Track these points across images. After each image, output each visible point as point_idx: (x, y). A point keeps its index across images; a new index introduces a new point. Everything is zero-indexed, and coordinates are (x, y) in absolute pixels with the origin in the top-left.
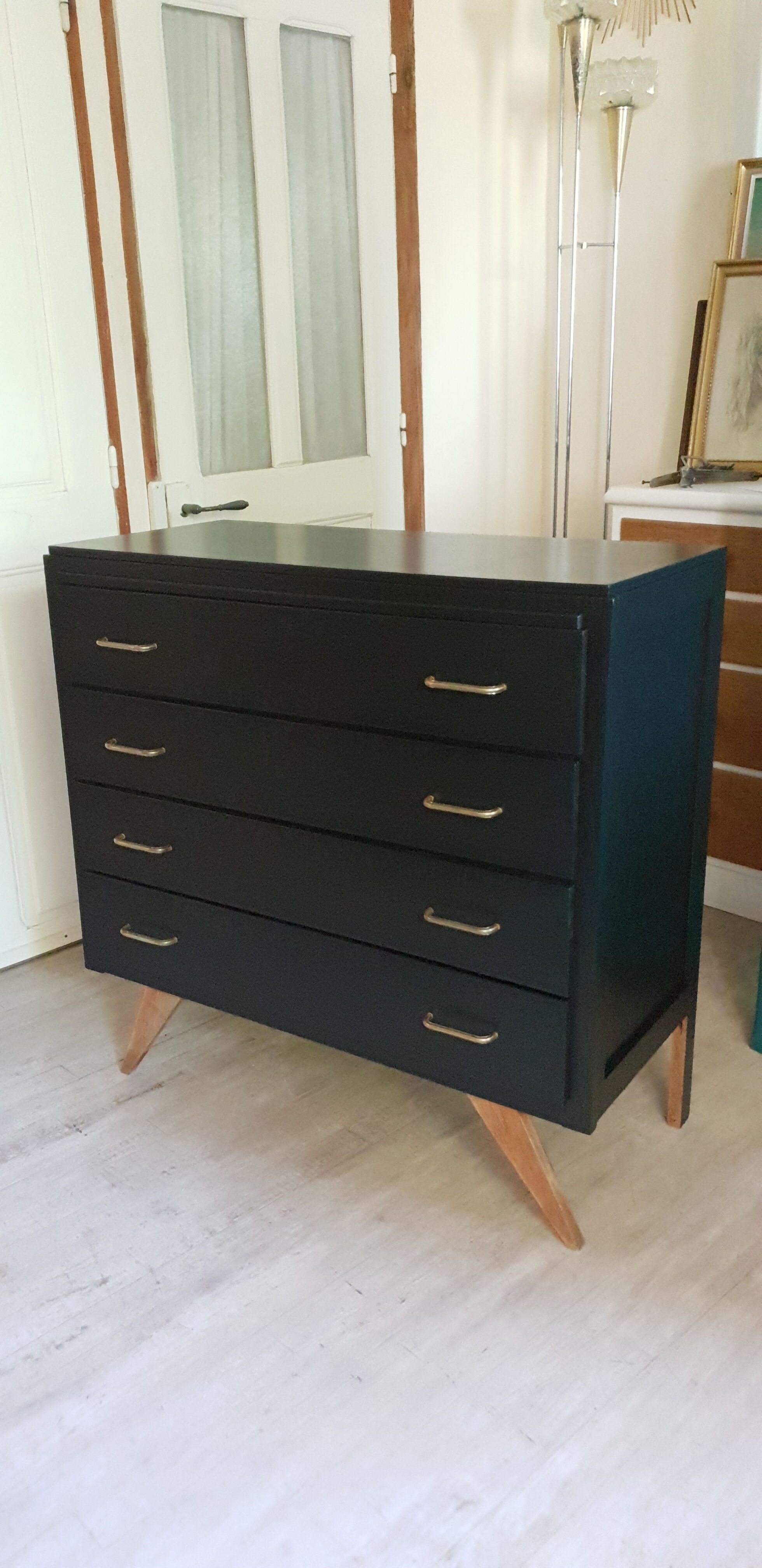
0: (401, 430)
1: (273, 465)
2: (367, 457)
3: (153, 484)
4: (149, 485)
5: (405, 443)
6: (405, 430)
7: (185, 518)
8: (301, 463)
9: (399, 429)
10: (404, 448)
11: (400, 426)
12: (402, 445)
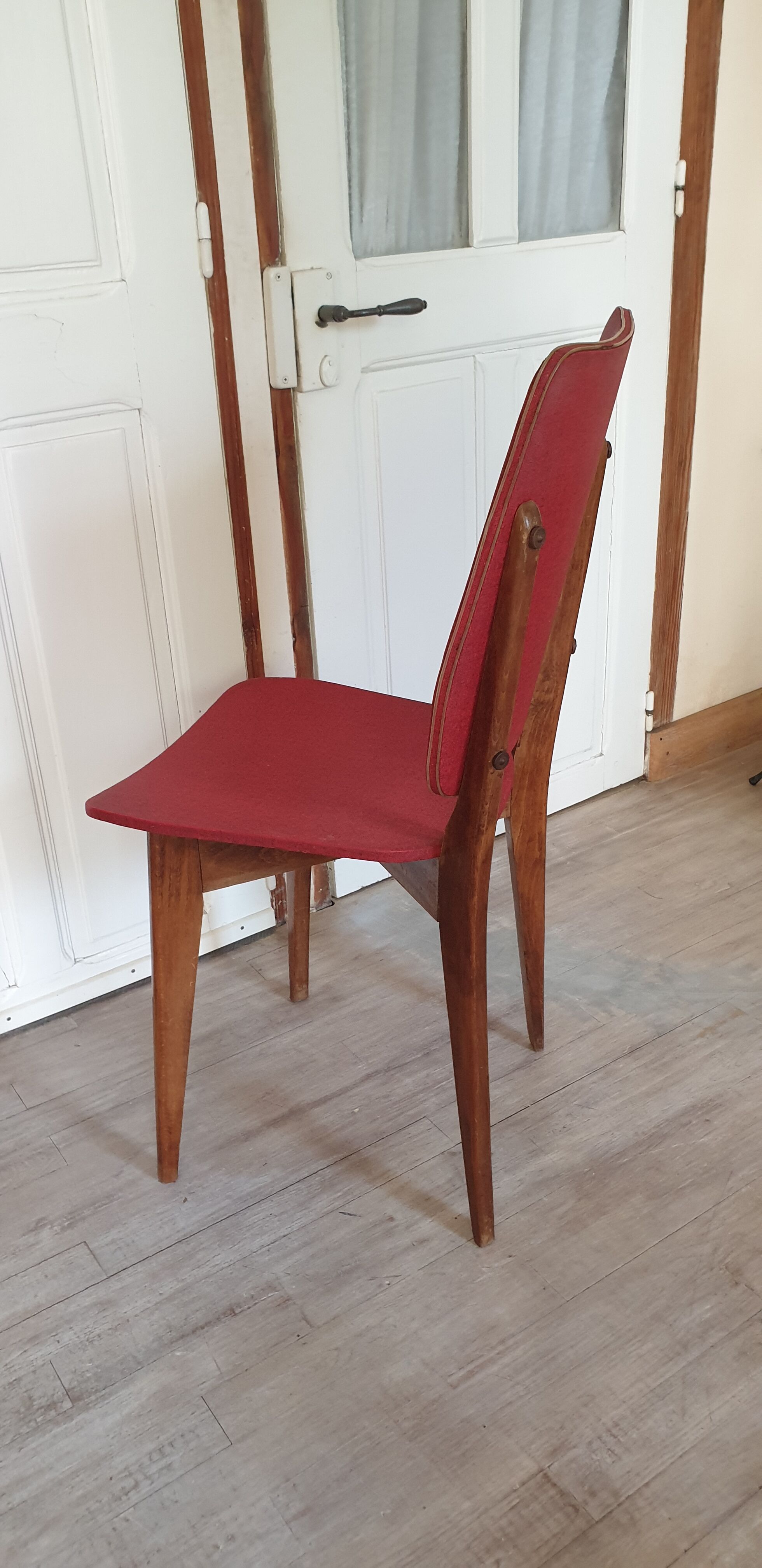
0: (677, 188)
1: (470, 244)
2: (621, 232)
3: (272, 272)
4: (264, 274)
5: (680, 211)
6: (683, 189)
7: (324, 329)
8: (517, 242)
9: (673, 189)
10: (678, 220)
11: (675, 183)
12: (677, 217)
